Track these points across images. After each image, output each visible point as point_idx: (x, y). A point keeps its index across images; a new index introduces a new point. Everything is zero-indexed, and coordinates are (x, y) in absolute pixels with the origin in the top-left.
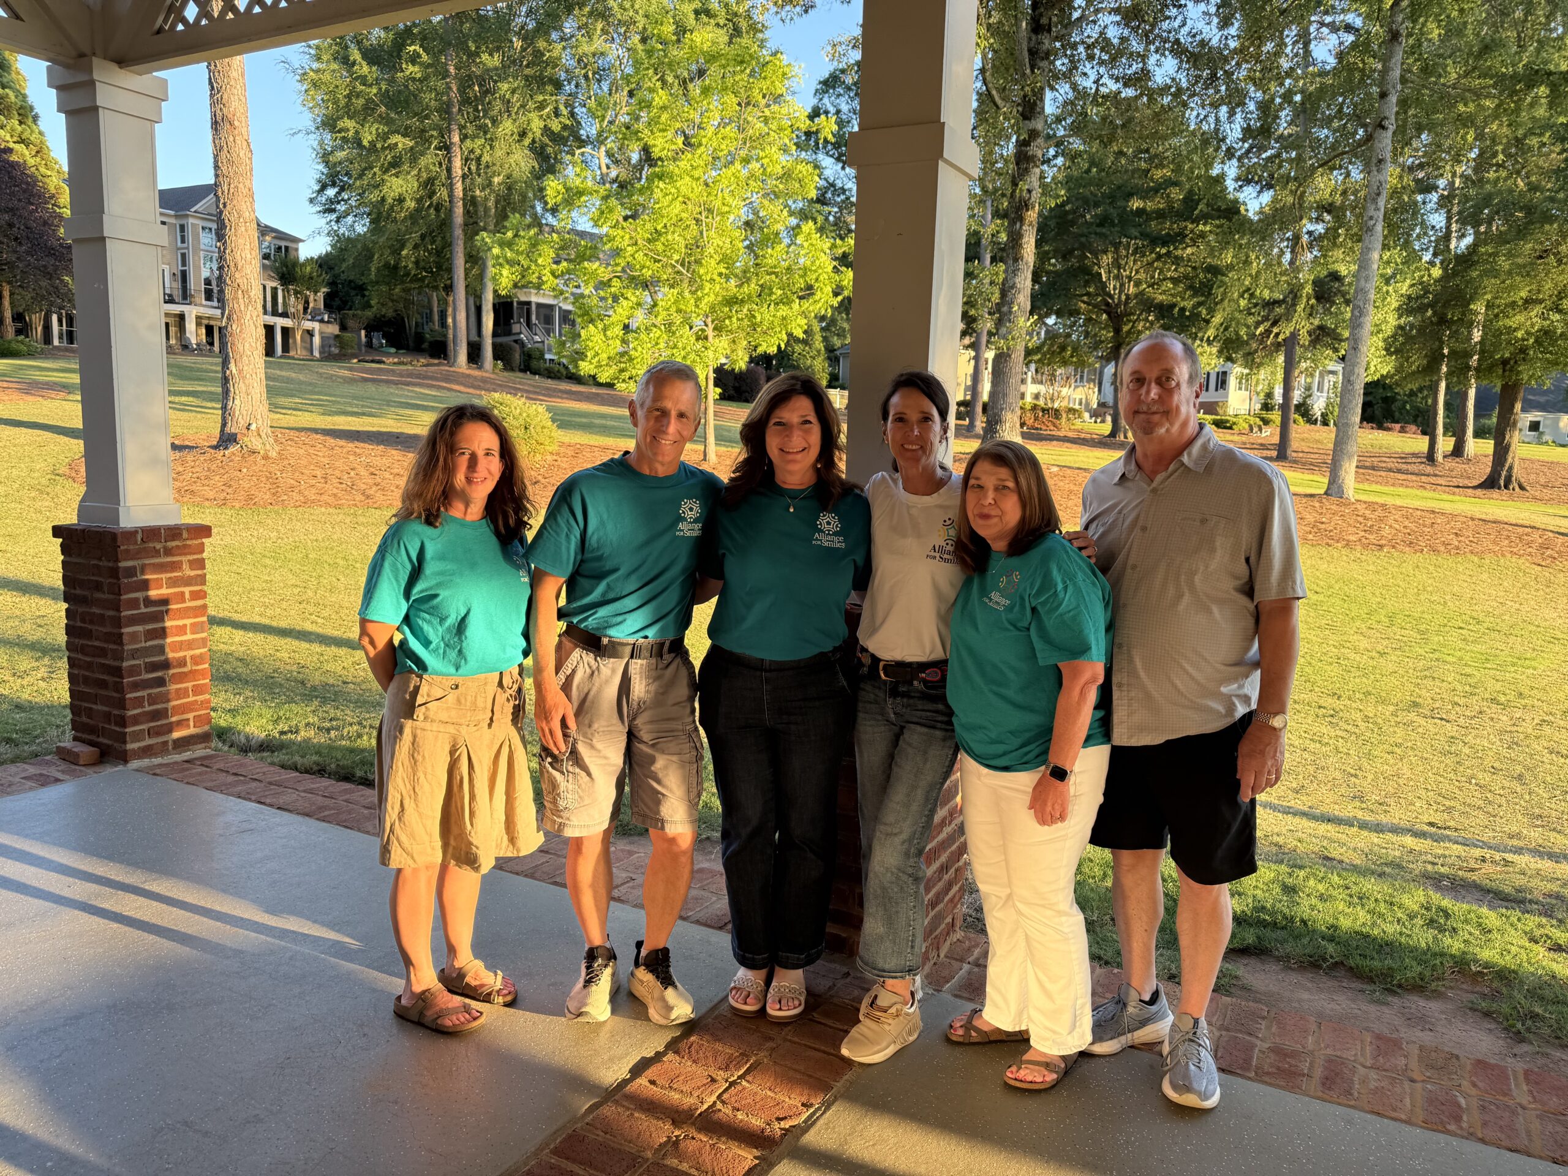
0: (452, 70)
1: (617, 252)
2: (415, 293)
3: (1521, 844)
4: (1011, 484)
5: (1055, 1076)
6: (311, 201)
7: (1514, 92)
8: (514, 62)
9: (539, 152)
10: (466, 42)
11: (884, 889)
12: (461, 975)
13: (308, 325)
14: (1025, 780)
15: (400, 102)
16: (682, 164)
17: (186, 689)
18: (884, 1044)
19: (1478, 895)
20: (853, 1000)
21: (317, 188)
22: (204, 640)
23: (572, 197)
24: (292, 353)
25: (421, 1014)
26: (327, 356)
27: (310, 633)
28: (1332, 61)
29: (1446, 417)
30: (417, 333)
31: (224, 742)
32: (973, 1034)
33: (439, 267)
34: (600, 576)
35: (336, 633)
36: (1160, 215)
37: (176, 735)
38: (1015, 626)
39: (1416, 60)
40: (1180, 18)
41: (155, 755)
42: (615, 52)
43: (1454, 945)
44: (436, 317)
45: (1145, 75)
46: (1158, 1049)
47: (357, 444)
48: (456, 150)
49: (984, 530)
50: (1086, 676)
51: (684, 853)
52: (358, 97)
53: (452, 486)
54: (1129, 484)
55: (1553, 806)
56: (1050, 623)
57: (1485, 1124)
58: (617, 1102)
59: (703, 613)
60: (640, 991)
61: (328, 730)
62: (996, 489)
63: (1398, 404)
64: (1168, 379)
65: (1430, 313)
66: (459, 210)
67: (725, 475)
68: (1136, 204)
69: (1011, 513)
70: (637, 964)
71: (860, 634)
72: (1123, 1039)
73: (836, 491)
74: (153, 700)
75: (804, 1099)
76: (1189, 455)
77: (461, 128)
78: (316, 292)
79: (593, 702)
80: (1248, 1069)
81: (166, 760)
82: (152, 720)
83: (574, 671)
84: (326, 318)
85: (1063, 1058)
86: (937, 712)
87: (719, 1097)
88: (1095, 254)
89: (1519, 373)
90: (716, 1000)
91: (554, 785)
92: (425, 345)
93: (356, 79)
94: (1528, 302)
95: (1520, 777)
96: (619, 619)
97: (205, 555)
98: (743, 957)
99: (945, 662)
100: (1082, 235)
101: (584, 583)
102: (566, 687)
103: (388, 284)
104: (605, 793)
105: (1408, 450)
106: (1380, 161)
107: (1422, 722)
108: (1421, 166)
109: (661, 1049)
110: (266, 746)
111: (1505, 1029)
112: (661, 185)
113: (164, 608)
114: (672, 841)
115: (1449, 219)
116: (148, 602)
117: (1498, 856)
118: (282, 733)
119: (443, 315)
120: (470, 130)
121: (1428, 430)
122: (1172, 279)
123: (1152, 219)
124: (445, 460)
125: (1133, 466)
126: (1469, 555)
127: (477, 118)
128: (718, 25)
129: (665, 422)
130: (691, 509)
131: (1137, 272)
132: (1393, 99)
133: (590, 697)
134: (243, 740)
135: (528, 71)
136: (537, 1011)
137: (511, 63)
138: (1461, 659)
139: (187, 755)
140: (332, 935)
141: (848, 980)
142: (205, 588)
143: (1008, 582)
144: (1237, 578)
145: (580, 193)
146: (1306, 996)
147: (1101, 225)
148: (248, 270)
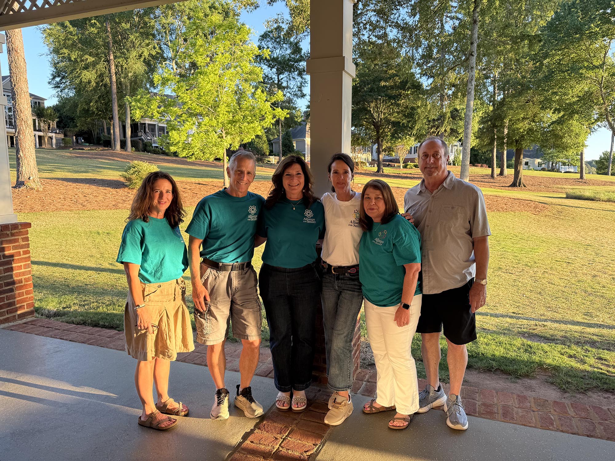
0: (109, 29)
1: (184, 103)
2: (96, 120)
3: (545, 318)
4: (381, 196)
5: (407, 423)
6: (49, 83)
7: (517, 43)
8: (135, 26)
9: (147, 63)
10: (114, 19)
11: (338, 356)
12: (165, 405)
13: (50, 135)
14: (392, 310)
15: (87, 42)
16: (210, 68)
17: (23, 293)
18: (341, 417)
19: (538, 339)
20: (324, 400)
21: (51, 77)
22: (30, 271)
23: (165, 82)
24: (43, 146)
25: (151, 423)
26: (59, 148)
27: (67, 264)
28: (451, 31)
29: (497, 161)
30: (97, 137)
31: (38, 313)
32: (374, 409)
33: (107, 110)
34: (218, 238)
35: (77, 264)
36: (392, 88)
37: (19, 312)
38: (387, 251)
39: (482, 31)
40: (398, 14)
41: (10, 322)
42: (177, 23)
43: (536, 358)
44: (106, 130)
45: (385, 35)
46: (442, 408)
47: (77, 184)
48: (112, 62)
49: (370, 214)
50: (415, 268)
51: (256, 348)
52: (69, 40)
53: (153, 205)
54: (423, 194)
55: (553, 303)
56: (400, 249)
57: (562, 425)
58: (239, 452)
59: (259, 250)
60: (239, 405)
61: (84, 306)
62: (376, 199)
63: (479, 156)
64: (437, 155)
65: (490, 123)
66: (114, 87)
67: (265, 196)
68: (383, 84)
69: (382, 207)
70: (238, 394)
71: (323, 256)
72: (429, 405)
73: (311, 200)
74: (8, 298)
75: (314, 443)
76: (446, 183)
77: (114, 53)
78: (53, 121)
79: (217, 290)
80: (475, 413)
81: (15, 323)
82: (8, 307)
83: (208, 277)
84: (58, 131)
85: (409, 415)
86: (355, 285)
87: (280, 445)
88: (369, 103)
89: (522, 144)
90: (270, 406)
91: (202, 325)
92: (101, 142)
93: (68, 33)
94: (524, 118)
95: (540, 293)
96: (226, 255)
97: (29, 236)
98: (281, 387)
99: (358, 265)
100: (364, 96)
101: (211, 241)
102: (205, 284)
103: (85, 118)
104: (222, 326)
105: (484, 174)
106: (472, 68)
107: (503, 274)
108: (484, 69)
109: (252, 428)
110: (57, 314)
111: (559, 388)
112: (202, 77)
113: (11, 259)
114: (252, 343)
115: (494, 88)
116: (5, 256)
117: (541, 323)
118: (64, 308)
119: (109, 130)
120: (118, 54)
121: (491, 166)
122: (397, 112)
123: (389, 89)
124: (150, 194)
125: (424, 188)
126: (510, 212)
127: (121, 49)
128: (219, 13)
129: (242, 176)
130: (253, 210)
131: (384, 109)
132: (475, 45)
133: (215, 287)
134: (47, 312)
135: (141, 30)
136: (199, 418)
137: (133, 26)
138: (513, 250)
139: (24, 321)
140: (105, 393)
141: (321, 392)
142: (29, 249)
143: (382, 234)
144: (466, 229)
145: (168, 80)
146: (488, 382)
147: (370, 92)
148: (26, 112)
